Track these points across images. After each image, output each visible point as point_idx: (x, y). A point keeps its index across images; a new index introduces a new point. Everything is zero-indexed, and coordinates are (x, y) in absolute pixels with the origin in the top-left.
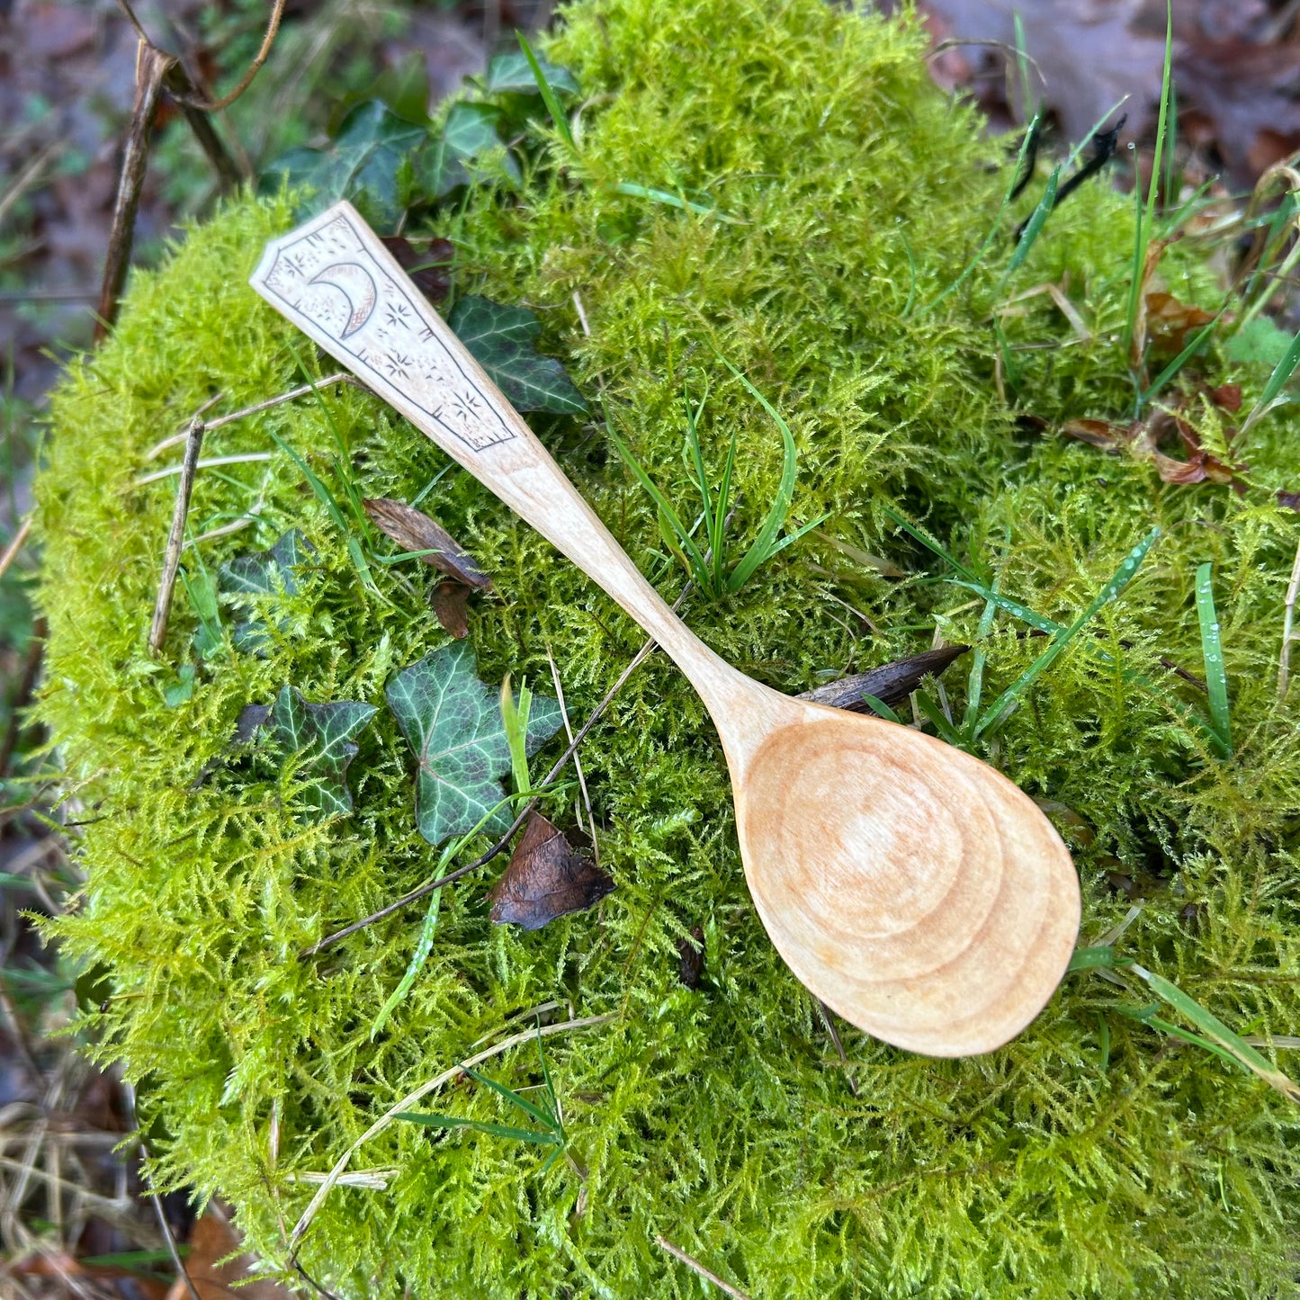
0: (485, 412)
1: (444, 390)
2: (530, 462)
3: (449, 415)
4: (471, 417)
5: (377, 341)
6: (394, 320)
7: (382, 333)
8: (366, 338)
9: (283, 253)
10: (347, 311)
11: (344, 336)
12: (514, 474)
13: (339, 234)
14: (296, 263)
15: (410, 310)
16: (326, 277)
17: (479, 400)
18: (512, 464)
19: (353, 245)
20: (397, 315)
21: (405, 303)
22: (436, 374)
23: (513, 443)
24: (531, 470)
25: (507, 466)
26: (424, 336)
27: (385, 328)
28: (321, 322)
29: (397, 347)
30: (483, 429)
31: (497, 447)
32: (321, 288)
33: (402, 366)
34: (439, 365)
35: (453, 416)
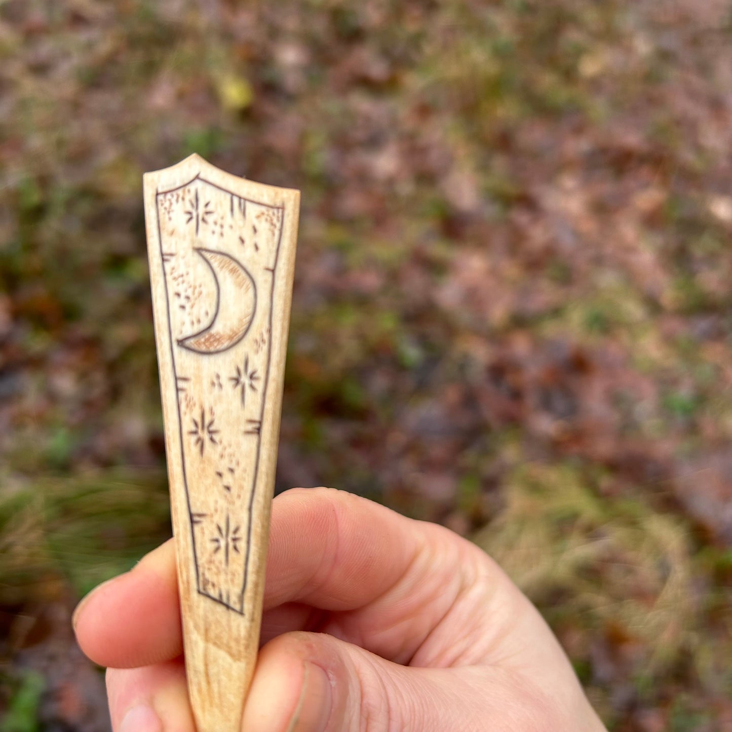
0: (237, 561)
1: (222, 503)
2: (234, 651)
3: (207, 530)
4: (221, 555)
5: (206, 383)
6: (237, 381)
7: (217, 382)
8: (199, 369)
9: (198, 184)
10: (205, 323)
11: (181, 343)
12: (213, 649)
13: (263, 227)
14: (201, 209)
15: (259, 385)
16: (216, 262)
17: (242, 545)
18: (218, 637)
19: (266, 257)
20: (245, 379)
21: (261, 374)
22: (228, 479)
23: (235, 618)
24: (229, 659)
25: (212, 634)
26: (250, 427)
27: (224, 380)
28: (175, 303)
29: (218, 410)
30: (222, 577)
31: (220, 609)
32: (202, 268)
33: (206, 437)
34: (238, 472)
35: (208, 536)
